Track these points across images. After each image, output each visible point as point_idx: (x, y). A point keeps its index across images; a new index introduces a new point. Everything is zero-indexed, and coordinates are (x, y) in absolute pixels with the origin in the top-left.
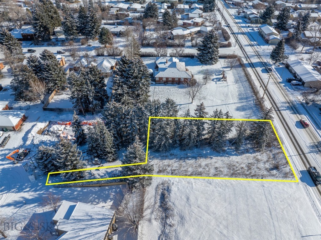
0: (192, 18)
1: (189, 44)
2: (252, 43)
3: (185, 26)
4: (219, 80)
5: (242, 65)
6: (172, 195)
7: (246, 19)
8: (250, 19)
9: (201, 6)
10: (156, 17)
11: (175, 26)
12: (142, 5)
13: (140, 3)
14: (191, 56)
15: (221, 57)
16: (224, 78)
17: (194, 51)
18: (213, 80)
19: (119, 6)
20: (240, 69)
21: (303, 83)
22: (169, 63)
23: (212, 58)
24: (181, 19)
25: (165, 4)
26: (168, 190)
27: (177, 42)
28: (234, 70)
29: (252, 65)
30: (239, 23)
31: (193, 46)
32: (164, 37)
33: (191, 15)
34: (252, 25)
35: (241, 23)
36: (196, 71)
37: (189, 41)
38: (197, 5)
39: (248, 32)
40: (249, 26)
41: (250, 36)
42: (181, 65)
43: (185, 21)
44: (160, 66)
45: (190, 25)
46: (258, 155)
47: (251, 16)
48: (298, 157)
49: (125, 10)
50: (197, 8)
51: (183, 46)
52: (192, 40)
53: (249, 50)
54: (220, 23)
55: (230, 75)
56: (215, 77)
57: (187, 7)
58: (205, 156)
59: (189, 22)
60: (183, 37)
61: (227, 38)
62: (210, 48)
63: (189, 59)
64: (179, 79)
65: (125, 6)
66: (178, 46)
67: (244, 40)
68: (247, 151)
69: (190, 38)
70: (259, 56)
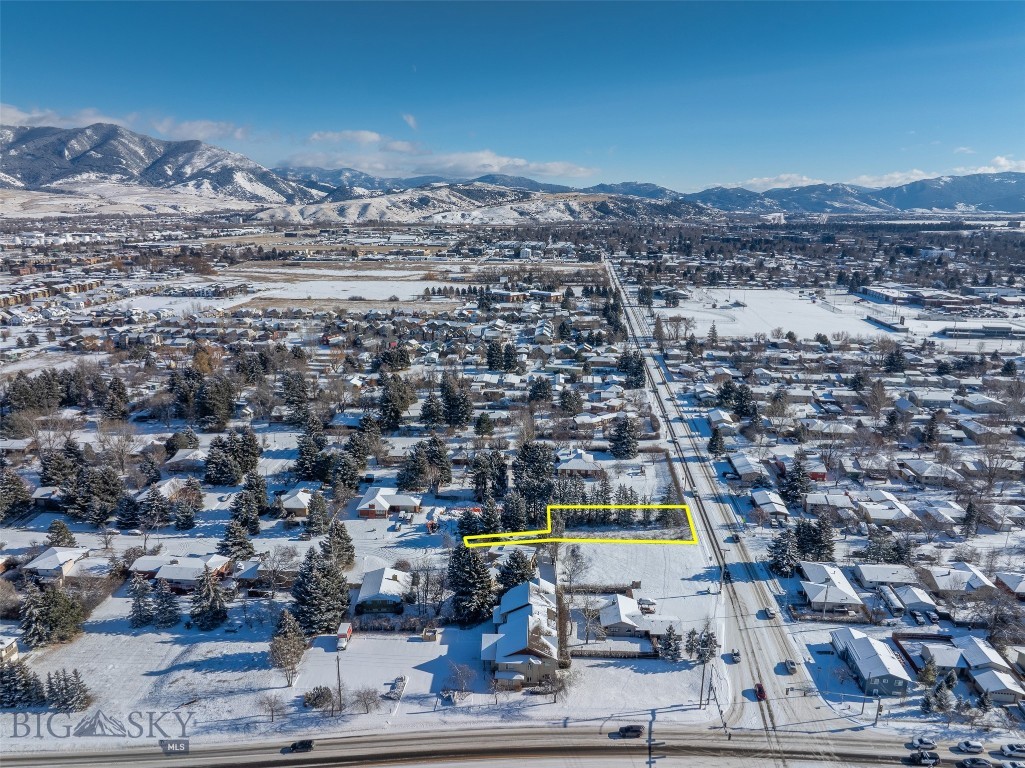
0: (606, 399)
1: (601, 435)
2: (693, 434)
3: (594, 411)
4: (636, 474)
5: (668, 460)
6: (581, 550)
7: (696, 399)
8: (700, 400)
9: (622, 379)
10: (550, 398)
11: (580, 411)
12: (522, 377)
13: (518, 374)
14: (602, 450)
15: (641, 451)
16: (643, 472)
17: (606, 444)
18: (628, 474)
19: (485, 380)
20: (665, 465)
21: (740, 477)
22: (573, 455)
23: (628, 451)
24: (588, 401)
25: (561, 375)
26: (578, 547)
27: (582, 432)
28: (657, 465)
29: (683, 460)
30: (682, 406)
31: (605, 438)
32: (563, 426)
33: (603, 395)
34: (701, 409)
35: (686, 406)
36: (607, 464)
37: (599, 432)
38: (615, 378)
39: (692, 420)
40: (695, 411)
41: (694, 425)
42: (590, 457)
43: (595, 404)
44: (562, 458)
45: (601, 409)
46: (666, 531)
47: (702, 396)
48: (705, 532)
49: (494, 385)
50: (615, 383)
51: (591, 438)
52: (604, 431)
53: (685, 443)
54: (650, 407)
55: (651, 470)
56: (630, 471)
57: (598, 380)
58: (613, 530)
59: (601, 405)
60: (592, 426)
61: (655, 426)
62: (625, 438)
63: (599, 452)
64: (587, 471)
65: (494, 379)
66: (585, 438)
67: (680, 429)
68: (656, 528)
69: (601, 428)
70: (696, 448)
